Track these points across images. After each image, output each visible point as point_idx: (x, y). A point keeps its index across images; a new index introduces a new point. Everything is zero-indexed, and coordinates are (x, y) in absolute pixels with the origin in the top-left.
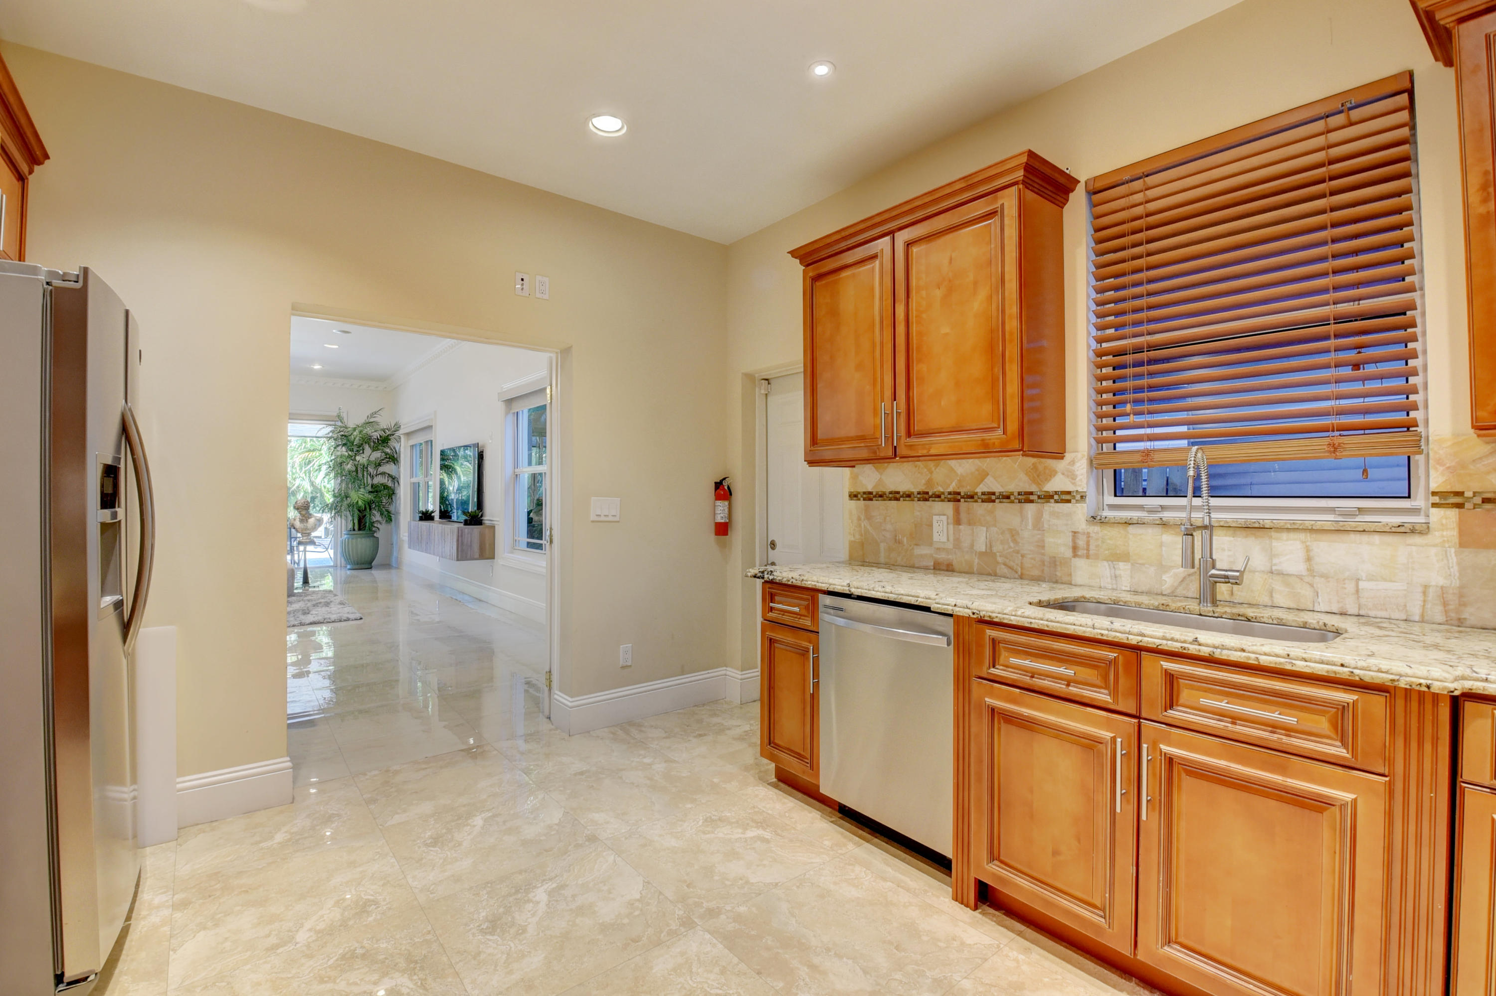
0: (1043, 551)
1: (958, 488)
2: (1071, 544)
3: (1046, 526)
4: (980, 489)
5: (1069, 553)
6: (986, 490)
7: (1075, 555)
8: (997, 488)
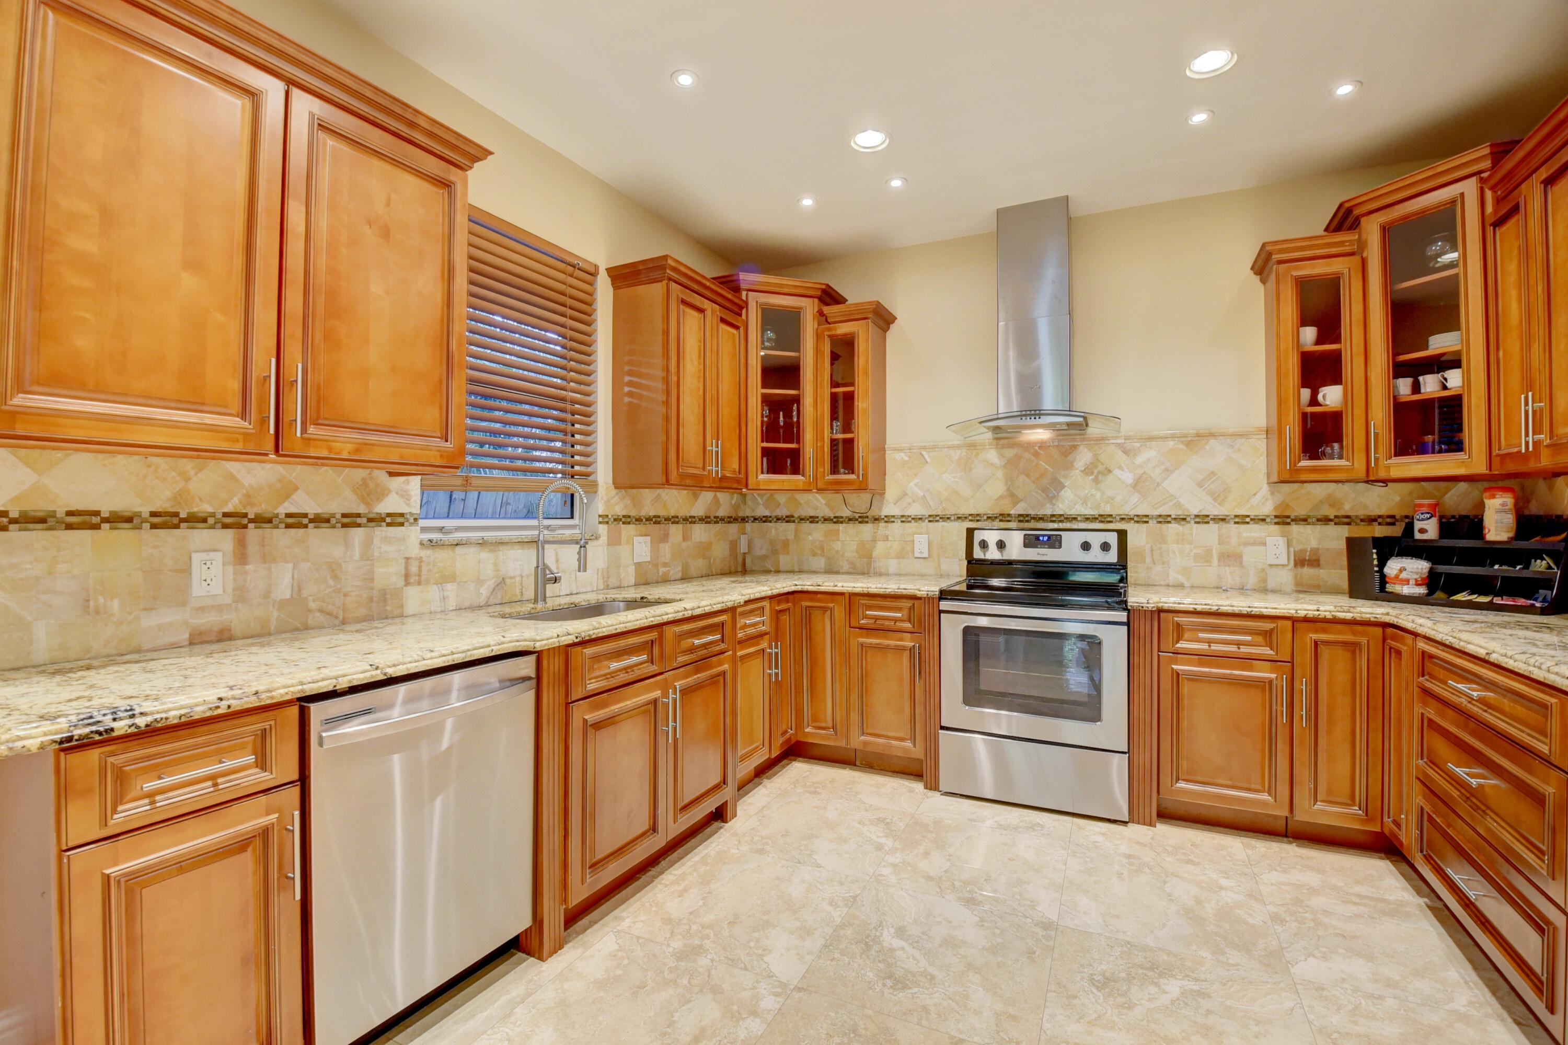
0: (372, 585)
1: (245, 507)
2: (403, 572)
3: (376, 554)
4: (282, 510)
5: (400, 582)
6: (293, 510)
7: (407, 583)
8: (312, 509)
